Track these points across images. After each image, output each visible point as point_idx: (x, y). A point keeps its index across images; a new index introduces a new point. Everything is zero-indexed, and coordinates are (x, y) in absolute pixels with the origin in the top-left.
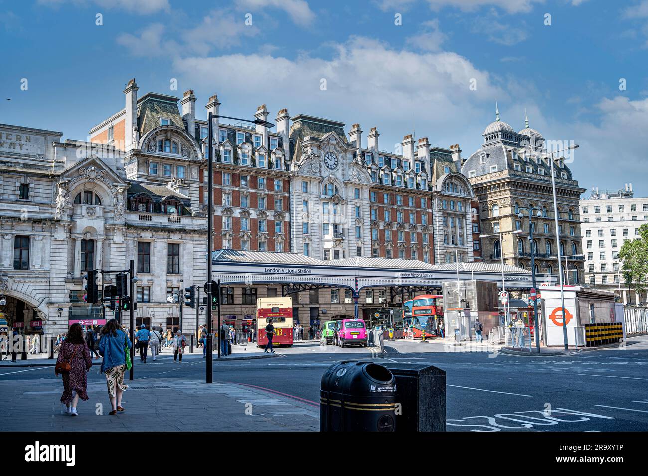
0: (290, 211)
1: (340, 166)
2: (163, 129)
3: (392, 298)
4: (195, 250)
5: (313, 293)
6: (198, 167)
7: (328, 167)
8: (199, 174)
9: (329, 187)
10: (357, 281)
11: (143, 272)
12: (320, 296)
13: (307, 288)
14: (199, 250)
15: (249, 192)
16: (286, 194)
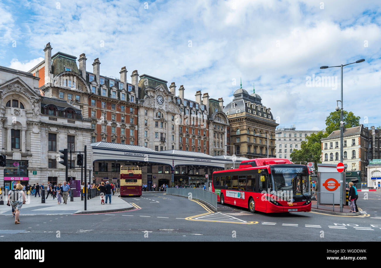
0: (138, 125)
1: (164, 103)
2: (67, 73)
3: (188, 171)
4: (84, 140)
5: (149, 167)
6: (88, 97)
7: (158, 103)
8: (88, 101)
9: (159, 114)
10: (173, 162)
11: (52, 151)
12: (153, 169)
13: (146, 164)
14: (86, 140)
15: (116, 113)
16: (136, 116)
